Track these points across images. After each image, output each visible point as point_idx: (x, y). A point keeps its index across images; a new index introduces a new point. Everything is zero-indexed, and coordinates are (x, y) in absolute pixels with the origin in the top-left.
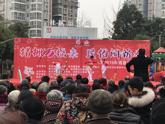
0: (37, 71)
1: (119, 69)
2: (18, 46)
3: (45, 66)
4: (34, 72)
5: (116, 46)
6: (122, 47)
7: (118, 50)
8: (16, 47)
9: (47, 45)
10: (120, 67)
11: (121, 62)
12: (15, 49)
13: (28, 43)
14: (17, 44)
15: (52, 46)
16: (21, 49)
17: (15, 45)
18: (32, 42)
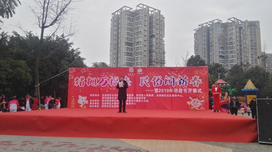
0: (91, 100)
1: (174, 97)
2: (72, 76)
3: (98, 95)
4: (87, 101)
5: (171, 73)
6: (177, 73)
7: (172, 77)
8: (71, 77)
9: (100, 74)
10: (176, 95)
11: (177, 89)
12: (70, 79)
13: (83, 72)
14: (71, 74)
15: (105, 75)
16: (76, 79)
17: (70, 75)
18: (86, 71)
